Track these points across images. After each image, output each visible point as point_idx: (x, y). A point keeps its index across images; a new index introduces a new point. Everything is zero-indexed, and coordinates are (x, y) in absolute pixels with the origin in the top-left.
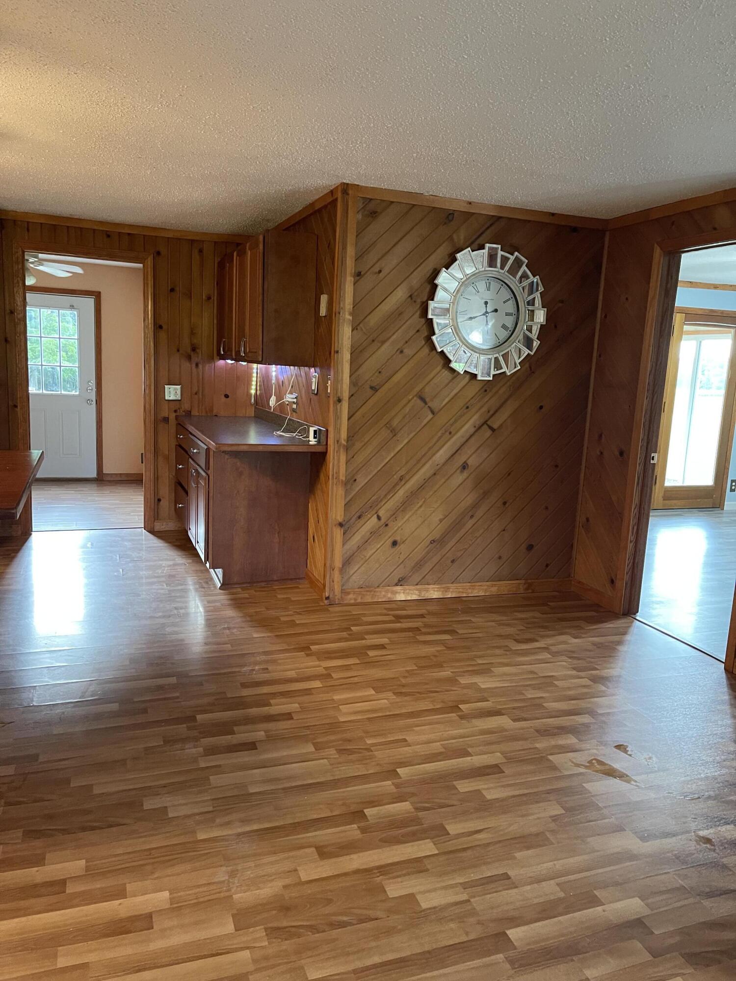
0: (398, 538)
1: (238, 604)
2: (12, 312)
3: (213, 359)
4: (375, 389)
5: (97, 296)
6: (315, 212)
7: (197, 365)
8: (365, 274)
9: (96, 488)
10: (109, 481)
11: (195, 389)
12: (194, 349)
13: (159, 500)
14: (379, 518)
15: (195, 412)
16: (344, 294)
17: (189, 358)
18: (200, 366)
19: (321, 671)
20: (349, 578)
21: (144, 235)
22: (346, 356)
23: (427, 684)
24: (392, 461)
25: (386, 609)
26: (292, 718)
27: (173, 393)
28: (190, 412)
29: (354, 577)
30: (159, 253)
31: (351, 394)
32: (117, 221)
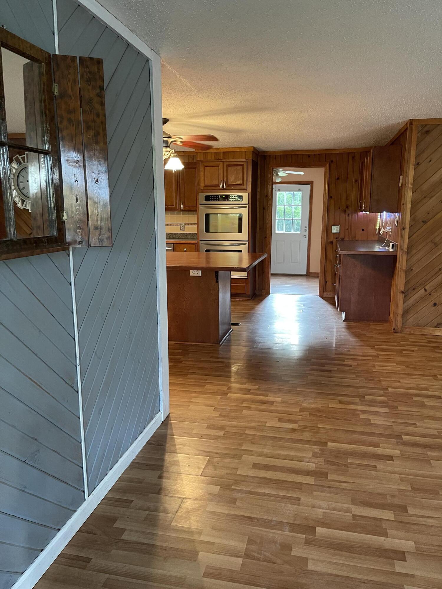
0: (437, 302)
1: (348, 328)
2: (267, 196)
3: (357, 211)
4: (425, 222)
5: (311, 183)
6: (402, 134)
7: (348, 215)
8: (421, 164)
9: (306, 279)
10: (312, 276)
11: (347, 227)
12: (347, 207)
13: (326, 282)
14: (426, 290)
15: (346, 239)
16: (409, 175)
17: (345, 211)
18: (350, 216)
19: (375, 354)
20: (407, 320)
21: (326, 154)
22: (409, 206)
23: (426, 366)
24: (434, 260)
25: (425, 338)
26: (352, 367)
27: (336, 229)
28: (344, 239)
29: (409, 320)
30: (332, 161)
31: (411, 226)
32: (314, 149)
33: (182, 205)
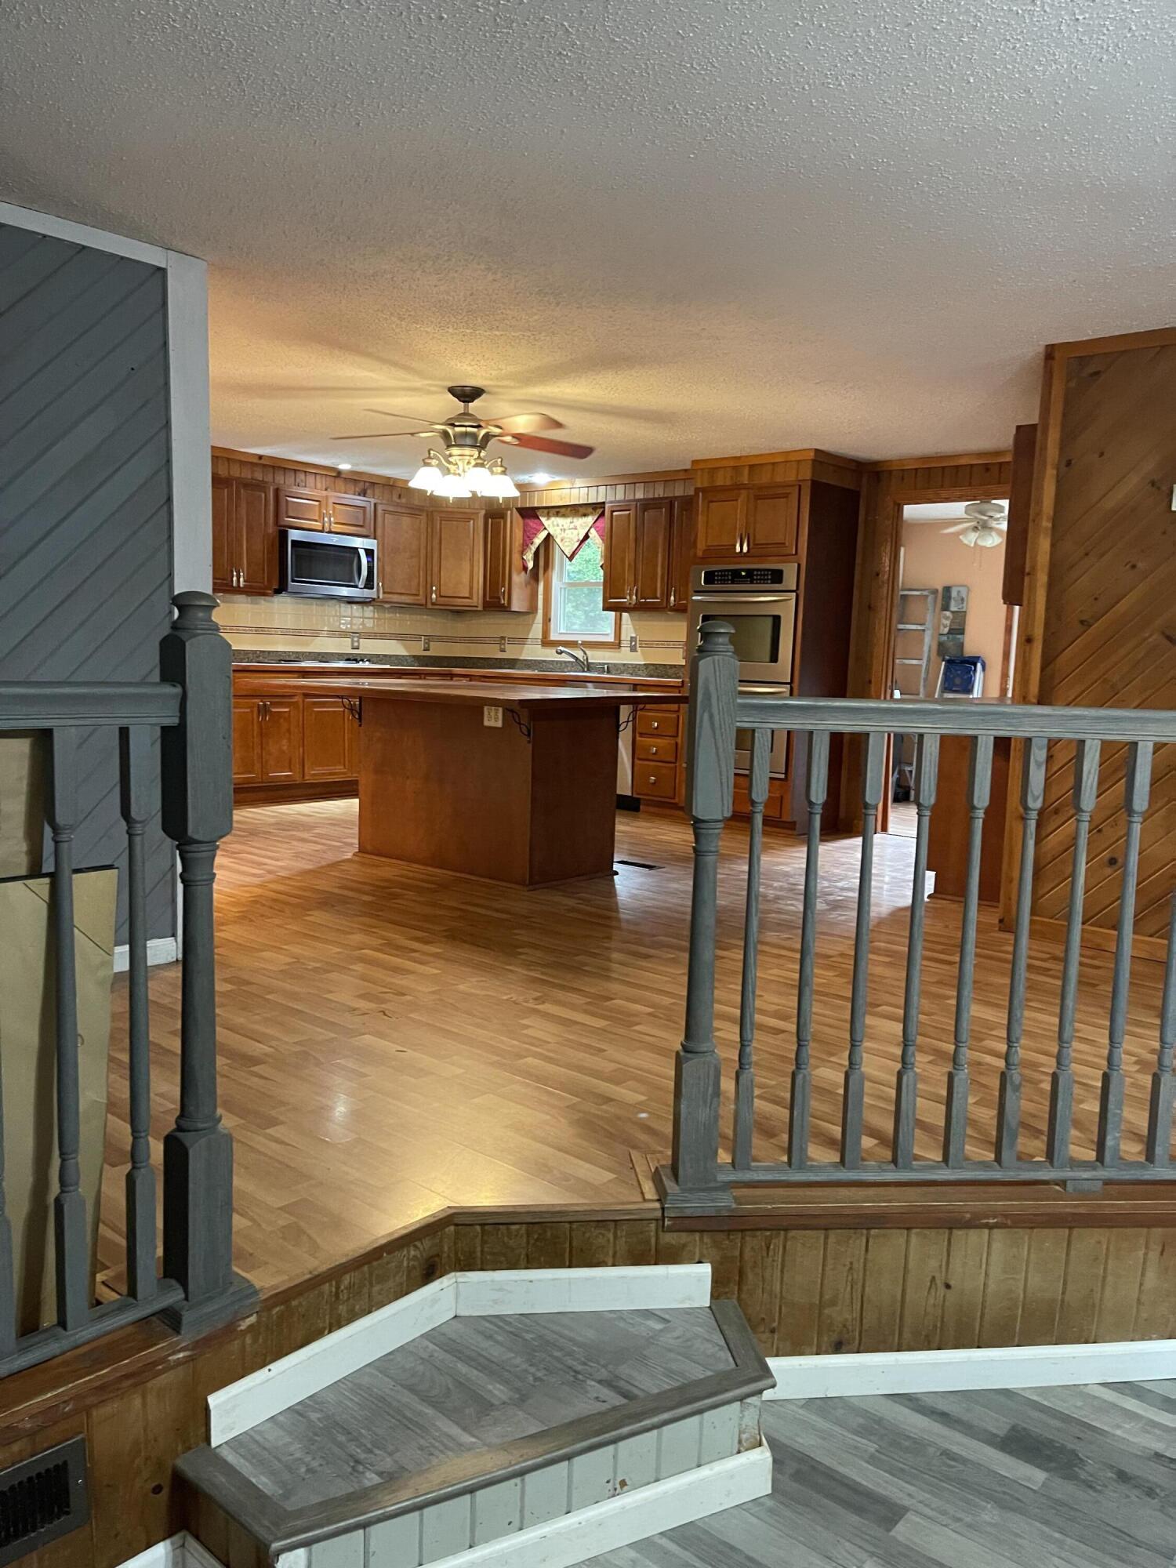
0: (1119, 855)
2: (877, 574)
4: (1086, 624)
8: (1076, 463)
16: (1042, 494)
20: (1037, 900)
22: (1041, 579)
29: (1044, 901)
31: (1050, 632)
33: (672, 598)
